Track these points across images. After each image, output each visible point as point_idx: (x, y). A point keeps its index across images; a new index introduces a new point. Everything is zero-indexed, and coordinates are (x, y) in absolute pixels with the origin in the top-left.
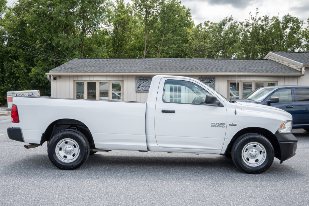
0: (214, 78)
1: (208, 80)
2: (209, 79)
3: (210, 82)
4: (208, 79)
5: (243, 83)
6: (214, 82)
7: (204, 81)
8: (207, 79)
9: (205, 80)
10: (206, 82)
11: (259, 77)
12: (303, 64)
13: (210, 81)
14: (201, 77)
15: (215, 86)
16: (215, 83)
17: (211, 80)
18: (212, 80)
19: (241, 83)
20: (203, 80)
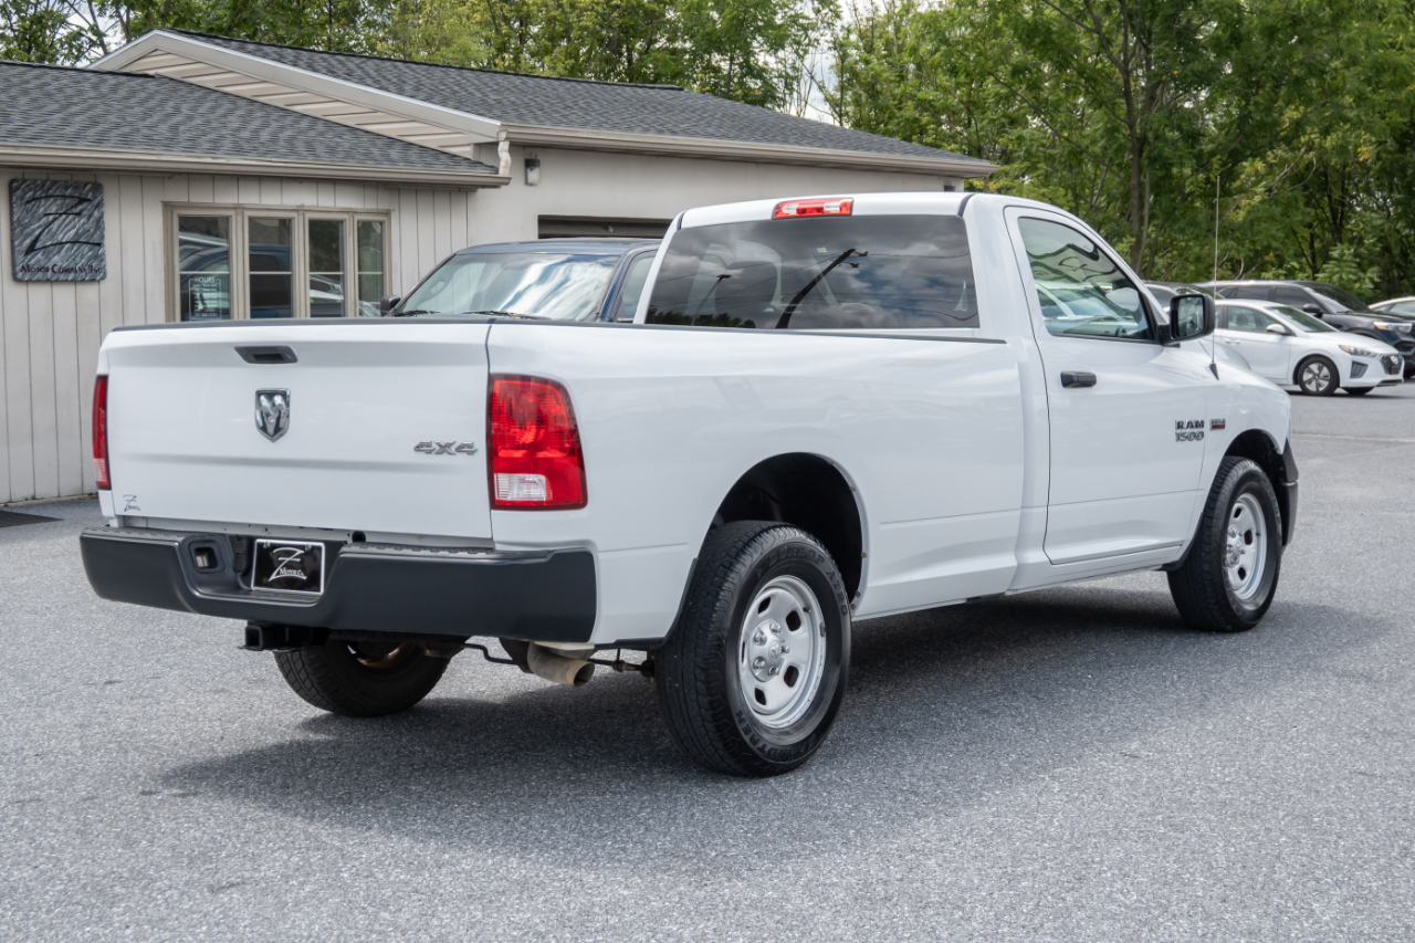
0: (97, 188)
1: (68, 201)
2: (68, 192)
3: (79, 214)
4: (66, 188)
5: (251, 219)
6: (96, 214)
7: (43, 201)
8: (58, 193)
9: (48, 197)
10: (54, 209)
11: (321, 186)
12: (498, 123)
13: (76, 205)
14: (18, 174)
15: (102, 237)
16: (101, 217)
17: (82, 200)
18: (90, 196)
19: (240, 218)
20: (40, 198)
